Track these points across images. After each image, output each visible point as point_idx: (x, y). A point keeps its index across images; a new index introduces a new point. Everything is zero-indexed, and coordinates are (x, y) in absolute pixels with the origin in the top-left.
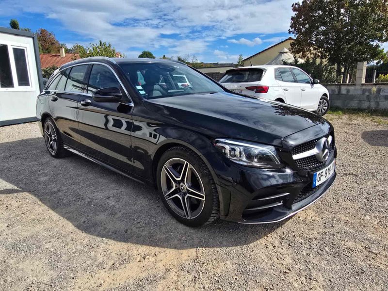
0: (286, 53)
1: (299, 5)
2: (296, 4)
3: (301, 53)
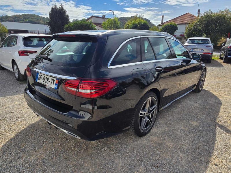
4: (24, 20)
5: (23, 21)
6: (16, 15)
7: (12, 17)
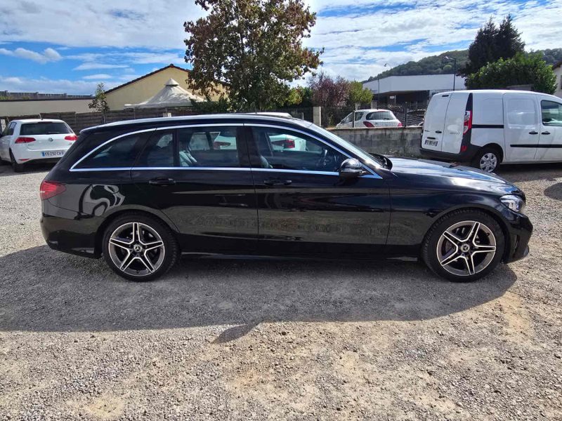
0: (176, 86)
1: (192, 25)
2: (189, 23)
3: (200, 90)
4: (442, 67)
5: (440, 69)
6: (429, 57)
7: (419, 64)
